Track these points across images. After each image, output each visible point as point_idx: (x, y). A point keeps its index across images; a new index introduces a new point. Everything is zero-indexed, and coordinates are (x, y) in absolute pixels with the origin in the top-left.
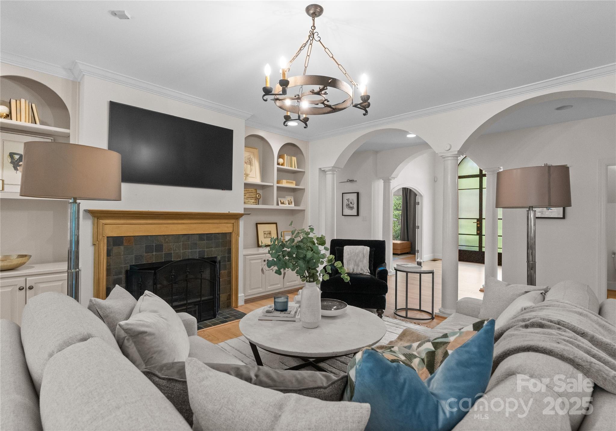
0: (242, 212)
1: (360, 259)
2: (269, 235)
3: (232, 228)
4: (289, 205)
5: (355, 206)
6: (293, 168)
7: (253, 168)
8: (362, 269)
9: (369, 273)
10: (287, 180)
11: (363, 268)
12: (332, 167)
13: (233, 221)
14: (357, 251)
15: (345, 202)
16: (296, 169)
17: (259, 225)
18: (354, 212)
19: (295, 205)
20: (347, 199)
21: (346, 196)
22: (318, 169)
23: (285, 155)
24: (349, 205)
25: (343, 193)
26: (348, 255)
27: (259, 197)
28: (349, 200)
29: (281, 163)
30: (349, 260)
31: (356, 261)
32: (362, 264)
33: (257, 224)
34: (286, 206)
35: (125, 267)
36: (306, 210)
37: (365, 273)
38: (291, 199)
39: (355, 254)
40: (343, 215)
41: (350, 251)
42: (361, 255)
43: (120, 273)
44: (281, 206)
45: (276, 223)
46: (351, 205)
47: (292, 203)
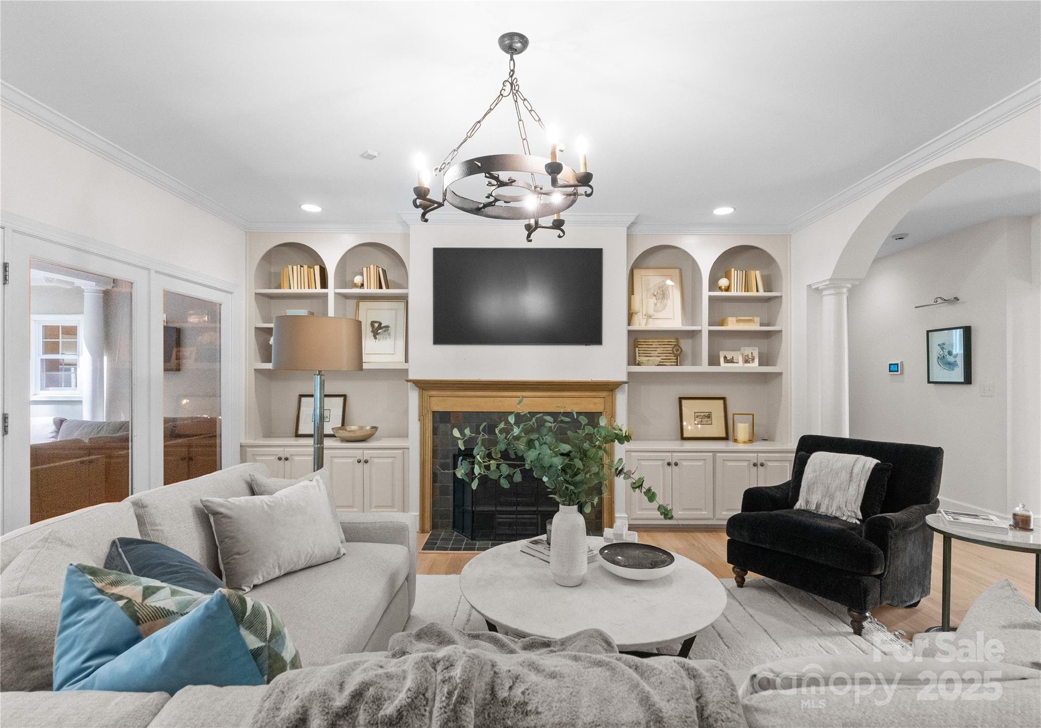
0: (624, 378)
1: (840, 485)
2: (706, 420)
3: (603, 405)
4: (747, 365)
5: (960, 361)
6: (753, 293)
7: (669, 303)
8: (839, 508)
9: (858, 519)
10: (737, 316)
11: (844, 507)
12: (830, 280)
13: (604, 394)
14: (839, 465)
15: (935, 352)
16: (762, 293)
17: (684, 402)
18: (958, 374)
19: (760, 365)
20: (939, 345)
21: (936, 338)
22: (805, 288)
23: (733, 270)
24: (944, 357)
25: (928, 332)
26: (815, 471)
27: (678, 353)
28: (945, 346)
29: (723, 287)
30: (814, 483)
31: (828, 487)
32: (841, 496)
33: (681, 399)
34: (739, 366)
35: (452, 449)
36: (784, 374)
37: (844, 518)
38: (752, 353)
39: (831, 471)
40: (929, 382)
41: (821, 463)
42: (844, 476)
43: (446, 457)
44: (724, 367)
45: (724, 399)
46: (951, 359)
47: (753, 359)
